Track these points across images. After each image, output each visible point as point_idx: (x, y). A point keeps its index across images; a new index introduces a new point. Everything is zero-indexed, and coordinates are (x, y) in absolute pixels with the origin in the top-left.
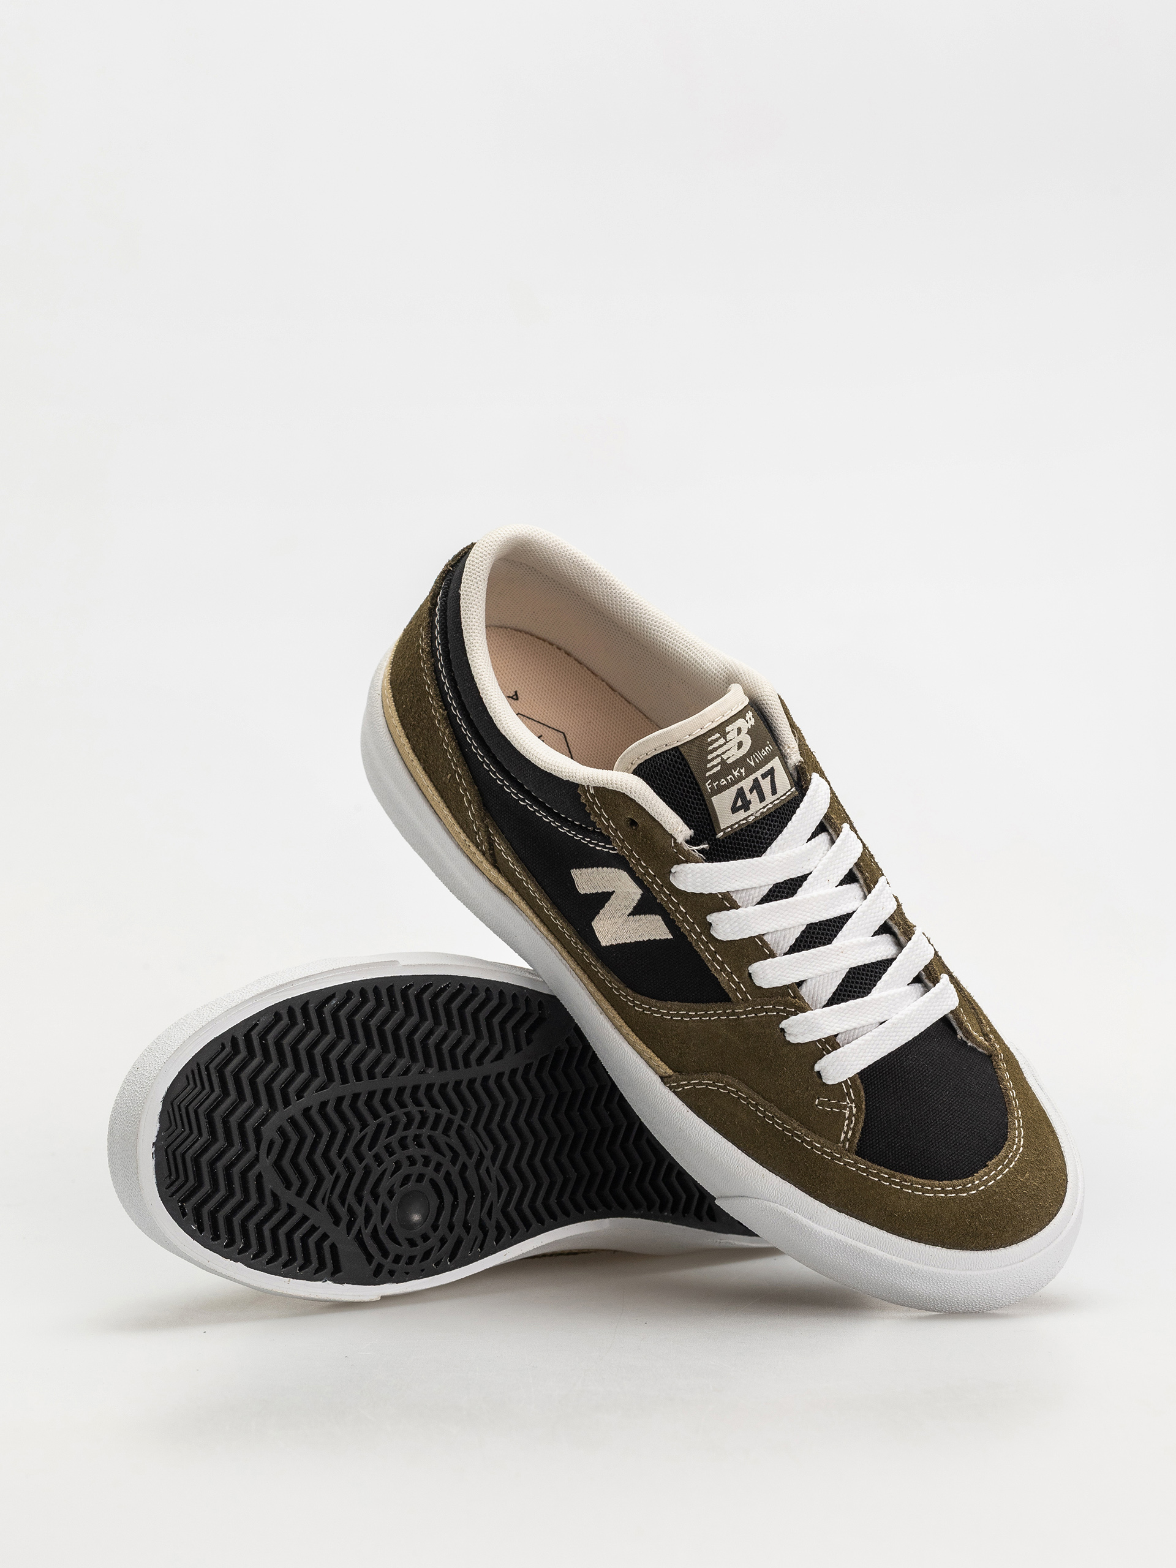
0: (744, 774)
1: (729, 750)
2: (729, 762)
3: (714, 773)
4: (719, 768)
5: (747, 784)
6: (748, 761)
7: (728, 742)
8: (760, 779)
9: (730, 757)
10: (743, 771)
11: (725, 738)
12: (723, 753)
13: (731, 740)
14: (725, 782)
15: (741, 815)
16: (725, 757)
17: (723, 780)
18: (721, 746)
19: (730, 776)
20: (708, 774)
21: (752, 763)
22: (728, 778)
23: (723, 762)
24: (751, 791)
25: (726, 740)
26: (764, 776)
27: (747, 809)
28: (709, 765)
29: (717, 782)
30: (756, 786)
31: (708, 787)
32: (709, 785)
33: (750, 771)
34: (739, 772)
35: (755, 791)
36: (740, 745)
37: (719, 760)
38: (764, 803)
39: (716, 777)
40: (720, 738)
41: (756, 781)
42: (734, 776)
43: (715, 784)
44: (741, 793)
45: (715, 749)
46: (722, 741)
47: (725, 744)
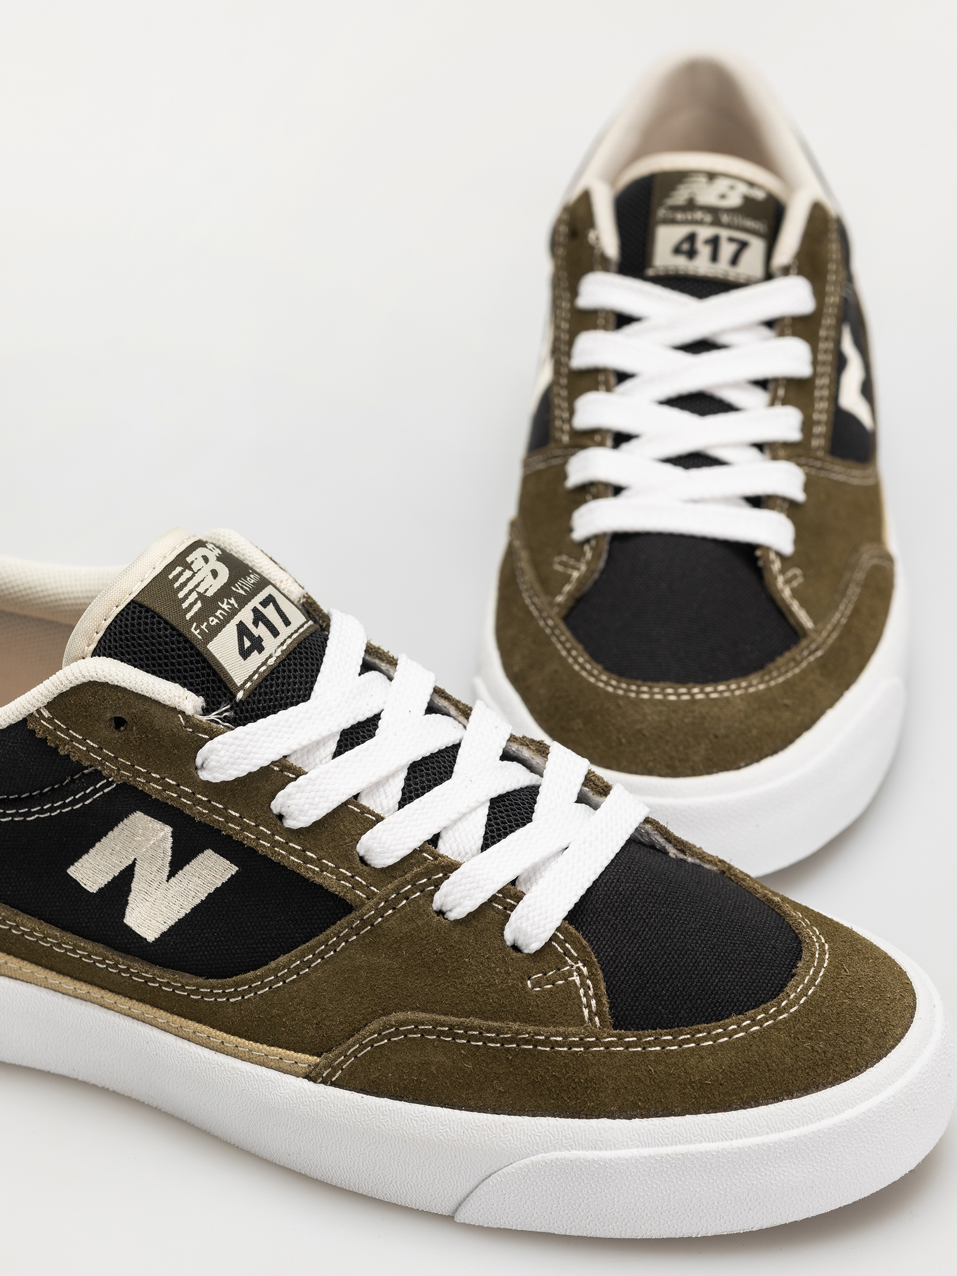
0: (236, 606)
1: (202, 581)
2: (210, 594)
3: (196, 613)
4: (199, 605)
5: (246, 616)
6: (234, 589)
7: (196, 573)
8: (260, 608)
9: (207, 589)
10: (233, 601)
11: (191, 569)
12: (197, 586)
13: (200, 570)
14: (216, 621)
15: (256, 659)
16: (201, 589)
17: (211, 619)
18: (189, 579)
19: (219, 611)
20: (188, 616)
21: (241, 592)
22: (218, 614)
23: (201, 596)
24: (256, 623)
25: (193, 571)
26: (264, 603)
27: (261, 649)
28: (185, 605)
29: (205, 624)
30: (259, 617)
31: (196, 633)
32: (196, 630)
33: (243, 601)
34: (228, 603)
35: (260, 623)
36: (215, 574)
37: (194, 595)
38: (280, 639)
39: (200, 617)
40: (183, 571)
41: (255, 610)
42: (223, 609)
43: (203, 627)
44: (242, 629)
45: (184, 584)
46: (188, 574)
47: (193, 575)
